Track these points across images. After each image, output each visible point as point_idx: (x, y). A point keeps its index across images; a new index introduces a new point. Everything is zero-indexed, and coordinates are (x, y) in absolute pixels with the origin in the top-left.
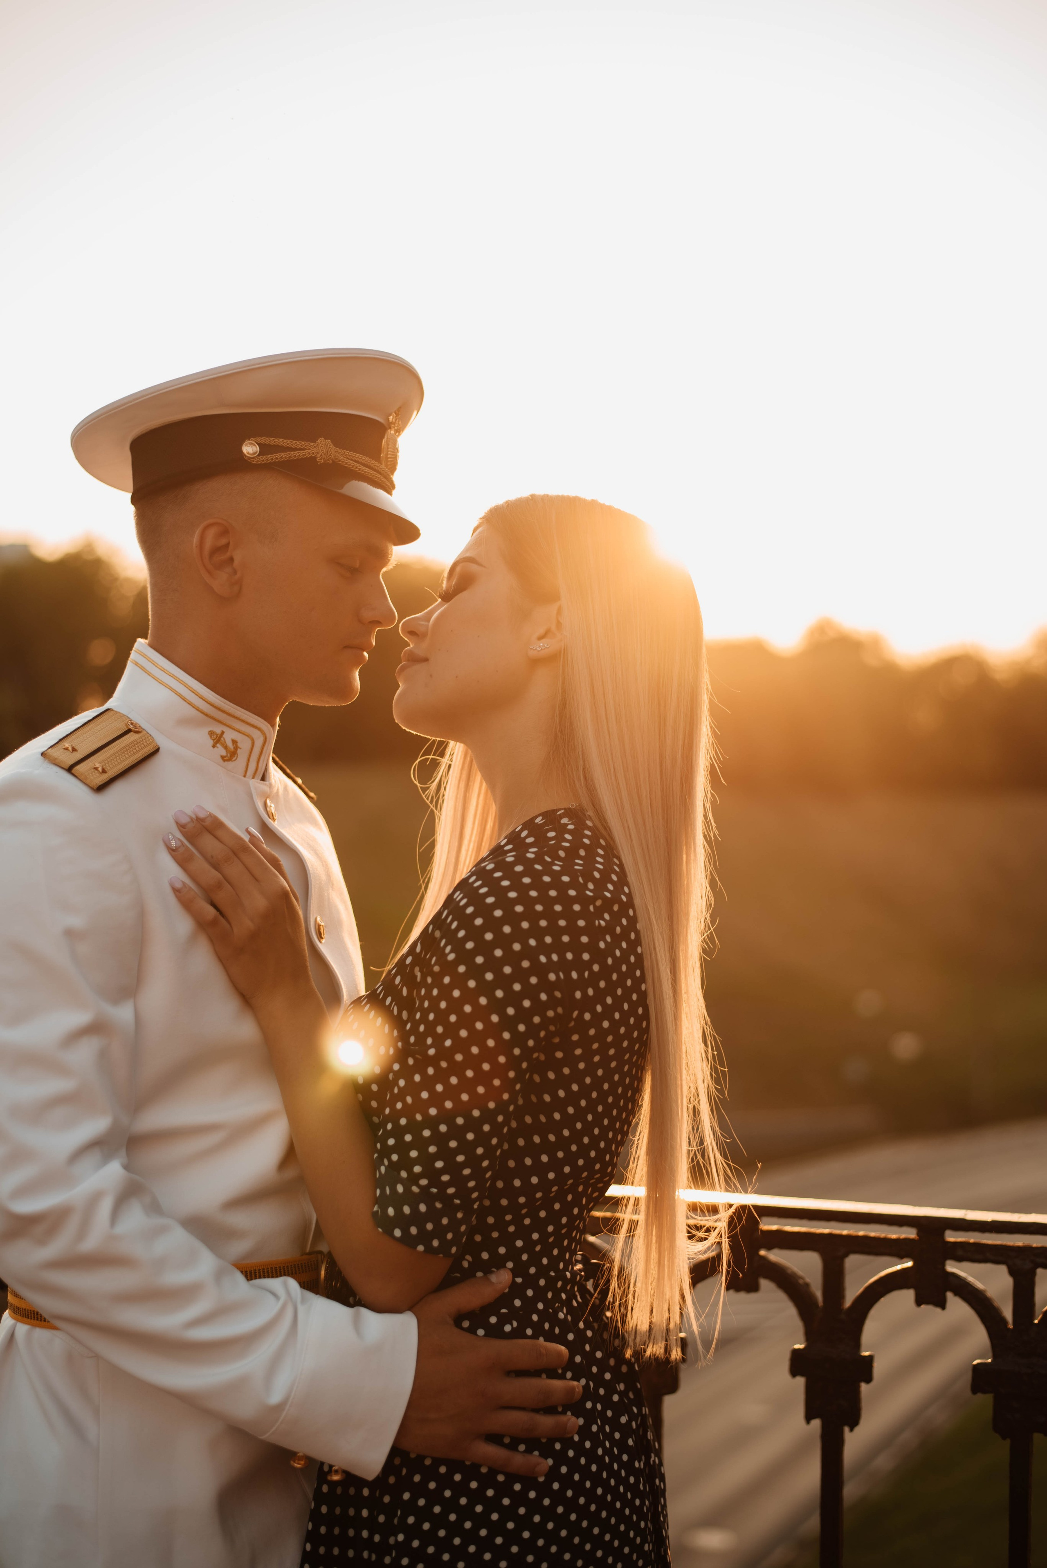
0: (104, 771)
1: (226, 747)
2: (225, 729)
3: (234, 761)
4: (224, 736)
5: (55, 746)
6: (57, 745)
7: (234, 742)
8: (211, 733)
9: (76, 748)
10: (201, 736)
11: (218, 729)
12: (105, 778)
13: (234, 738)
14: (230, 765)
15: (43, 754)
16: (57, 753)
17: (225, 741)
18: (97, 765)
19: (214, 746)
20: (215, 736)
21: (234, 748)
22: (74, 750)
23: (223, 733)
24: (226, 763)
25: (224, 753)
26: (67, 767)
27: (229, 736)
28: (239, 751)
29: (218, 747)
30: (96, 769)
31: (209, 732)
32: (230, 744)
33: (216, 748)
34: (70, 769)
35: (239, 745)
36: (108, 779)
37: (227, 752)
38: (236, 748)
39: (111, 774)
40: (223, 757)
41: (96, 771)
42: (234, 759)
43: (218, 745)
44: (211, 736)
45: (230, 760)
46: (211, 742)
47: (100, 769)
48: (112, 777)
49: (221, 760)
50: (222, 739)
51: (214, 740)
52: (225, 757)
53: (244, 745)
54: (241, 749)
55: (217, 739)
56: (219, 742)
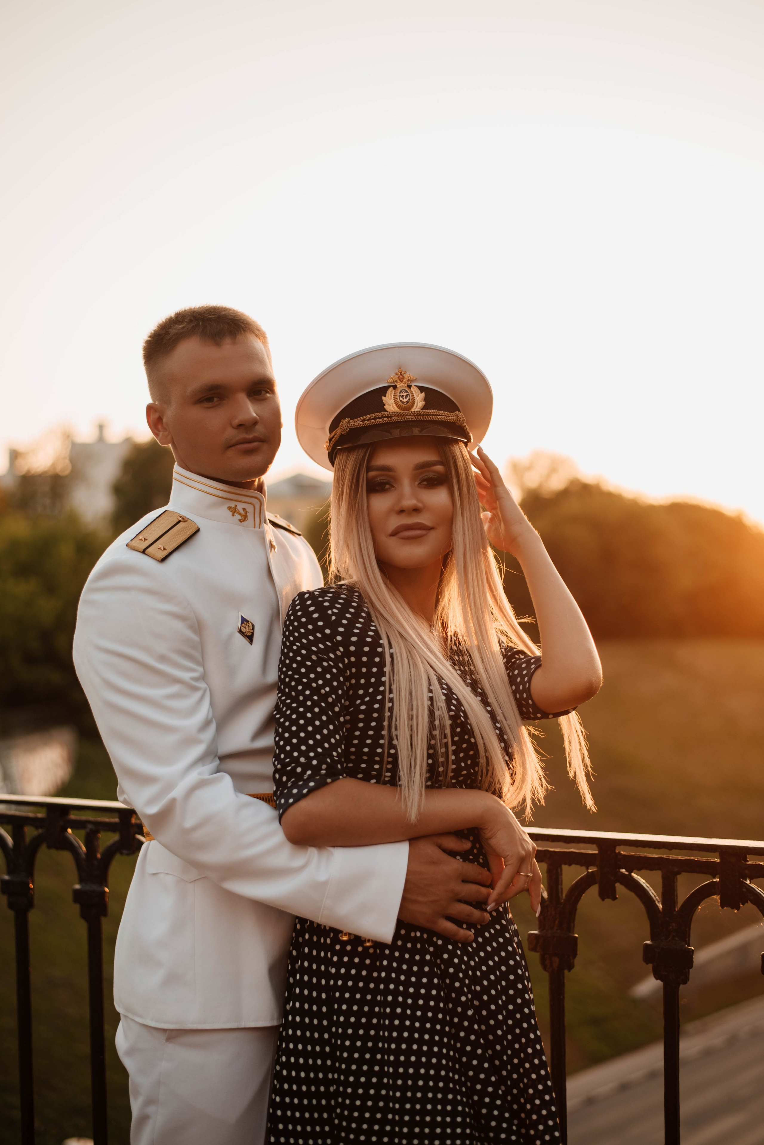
0: (165, 549)
1: (240, 514)
2: (236, 503)
4: (237, 507)
5: (134, 539)
6: (135, 538)
7: (244, 509)
8: (229, 508)
9: (146, 538)
10: (224, 512)
11: (232, 505)
12: (166, 553)
13: (244, 507)
14: (245, 523)
15: (127, 545)
16: (136, 543)
17: (239, 511)
18: (160, 546)
19: (233, 515)
20: (232, 509)
21: (245, 513)
22: (145, 539)
24: (242, 523)
25: (239, 517)
26: (142, 550)
27: (240, 507)
28: (248, 514)
30: (160, 548)
31: (228, 508)
32: (242, 512)
34: (144, 552)
35: (247, 510)
36: (168, 553)
37: (241, 517)
38: (246, 513)
39: (169, 550)
40: (240, 520)
41: (160, 550)
42: (247, 519)
43: (235, 514)
44: (230, 510)
45: (244, 520)
46: (231, 513)
47: (162, 549)
48: (170, 552)
49: (239, 522)
50: (237, 510)
51: (232, 512)
52: (241, 520)
53: (250, 509)
54: (248, 512)
55: (234, 511)
56: (235, 511)
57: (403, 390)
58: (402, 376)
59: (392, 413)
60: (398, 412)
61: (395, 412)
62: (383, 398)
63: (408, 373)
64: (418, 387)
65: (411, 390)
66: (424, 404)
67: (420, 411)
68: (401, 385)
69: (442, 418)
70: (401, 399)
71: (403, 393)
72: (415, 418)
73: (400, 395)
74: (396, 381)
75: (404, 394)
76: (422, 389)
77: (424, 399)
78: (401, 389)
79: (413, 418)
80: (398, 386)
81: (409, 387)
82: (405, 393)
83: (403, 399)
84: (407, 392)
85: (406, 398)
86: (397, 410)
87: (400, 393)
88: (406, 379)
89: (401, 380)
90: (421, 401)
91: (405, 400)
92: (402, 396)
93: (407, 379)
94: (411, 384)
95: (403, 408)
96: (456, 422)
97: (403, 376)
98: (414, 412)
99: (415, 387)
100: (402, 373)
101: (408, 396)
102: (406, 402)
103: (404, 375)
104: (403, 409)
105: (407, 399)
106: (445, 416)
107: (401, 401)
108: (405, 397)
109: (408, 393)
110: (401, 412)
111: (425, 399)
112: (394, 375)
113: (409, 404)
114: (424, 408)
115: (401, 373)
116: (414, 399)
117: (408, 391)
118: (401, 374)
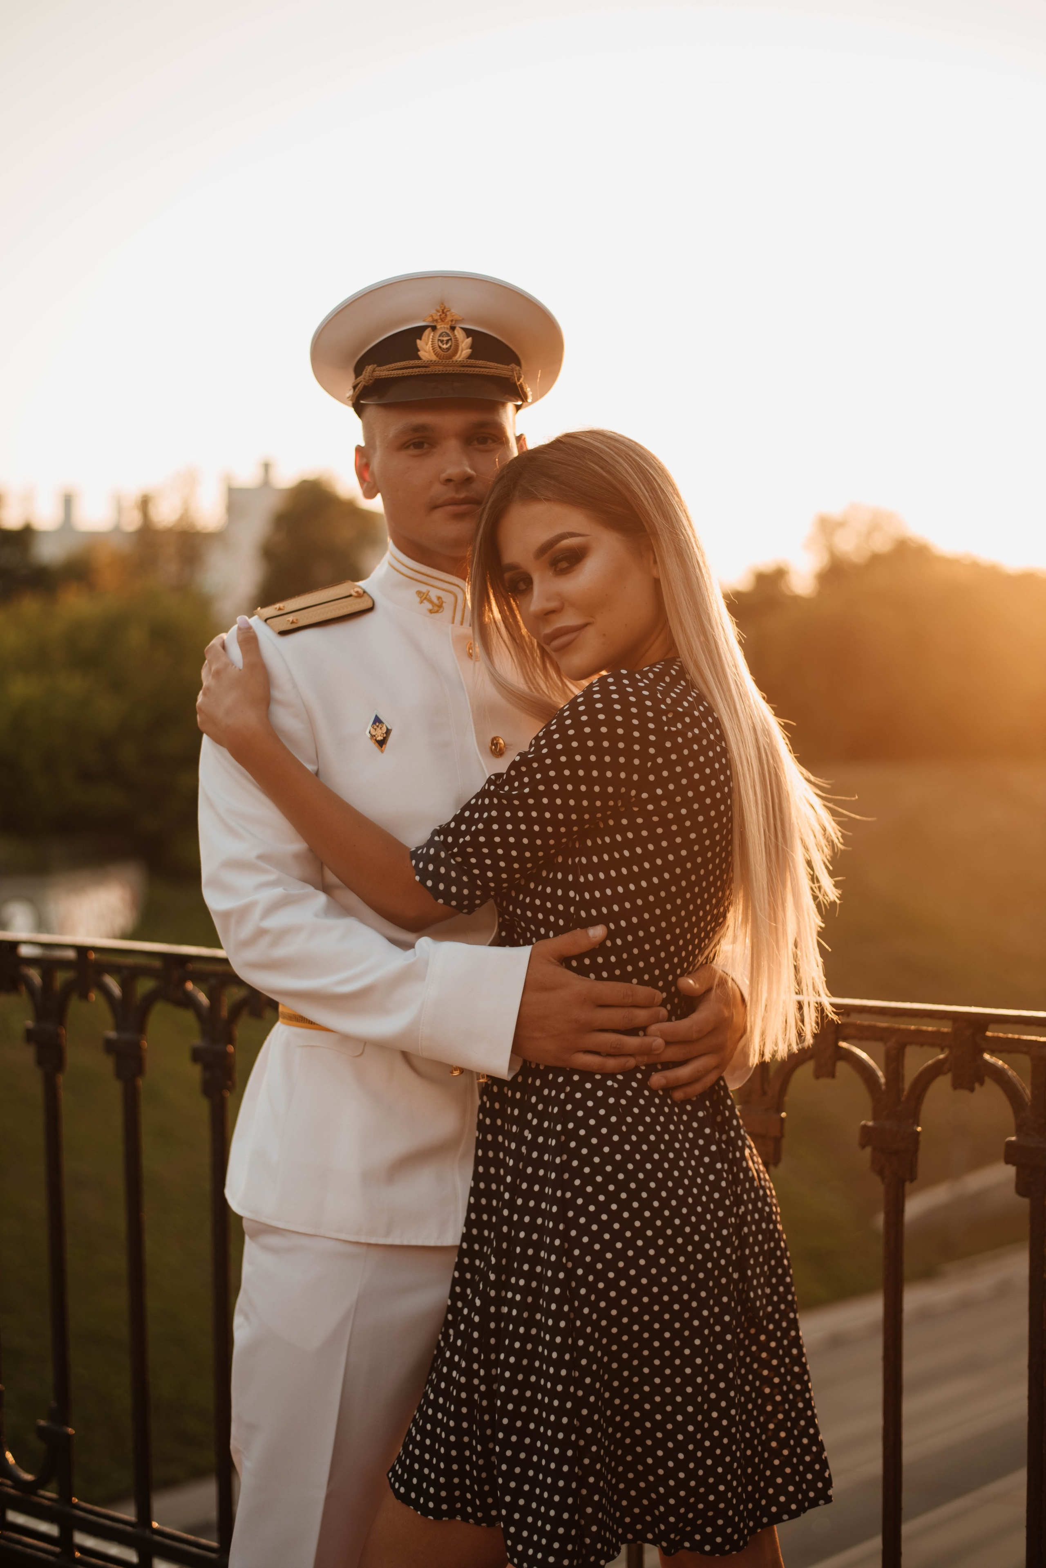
0: (297, 623)
1: (432, 603)
2: (431, 589)
3: (441, 612)
4: (430, 594)
7: (439, 598)
8: (419, 593)
10: (410, 595)
11: (424, 589)
12: (293, 626)
13: (440, 595)
14: (438, 615)
17: (430, 598)
18: (294, 619)
19: (421, 602)
20: (422, 595)
21: (439, 602)
22: (280, 609)
23: (429, 592)
24: (433, 614)
25: (430, 606)
26: (264, 619)
27: (434, 594)
28: (444, 605)
29: (424, 603)
30: (290, 621)
31: (417, 592)
32: (435, 600)
33: (422, 604)
34: (267, 621)
35: (444, 600)
36: (296, 627)
37: (433, 606)
39: (301, 625)
40: (431, 611)
41: (287, 622)
42: (440, 611)
43: (425, 601)
44: (418, 595)
45: (437, 612)
46: (418, 599)
49: (428, 613)
50: (428, 596)
51: (421, 598)
53: (448, 599)
54: (445, 602)
55: (423, 597)
56: (425, 598)
57: (444, 333)
58: (444, 315)
59: (428, 361)
60: (435, 361)
61: (431, 361)
62: (418, 341)
63: (452, 311)
64: (464, 329)
65: (454, 333)
66: (470, 353)
67: (463, 361)
68: (442, 326)
69: (492, 372)
70: (441, 344)
71: (443, 337)
72: (457, 370)
73: (439, 340)
74: (436, 321)
75: (445, 339)
76: (468, 332)
77: (470, 345)
78: (444, 331)
79: (454, 371)
80: (438, 327)
81: (453, 328)
82: (446, 337)
83: (443, 345)
84: (448, 335)
85: (447, 343)
86: (434, 358)
87: (440, 336)
88: (449, 318)
89: (442, 320)
90: (467, 349)
91: (445, 346)
92: (442, 341)
93: (451, 319)
94: (455, 326)
95: (442, 356)
96: (510, 378)
97: (446, 315)
98: (456, 361)
99: (460, 330)
100: (445, 311)
101: (450, 341)
102: (447, 348)
103: (448, 313)
104: (441, 358)
105: (449, 345)
106: (497, 369)
107: (440, 347)
108: (445, 342)
109: (449, 338)
110: (439, 361)
111: (472, 347)
112: (435, 312)
113: (450, 351)
114: (470, 357)
115: (443, 310)
116: (457, 346)
117: (451, 334)
118: (443, 312)
